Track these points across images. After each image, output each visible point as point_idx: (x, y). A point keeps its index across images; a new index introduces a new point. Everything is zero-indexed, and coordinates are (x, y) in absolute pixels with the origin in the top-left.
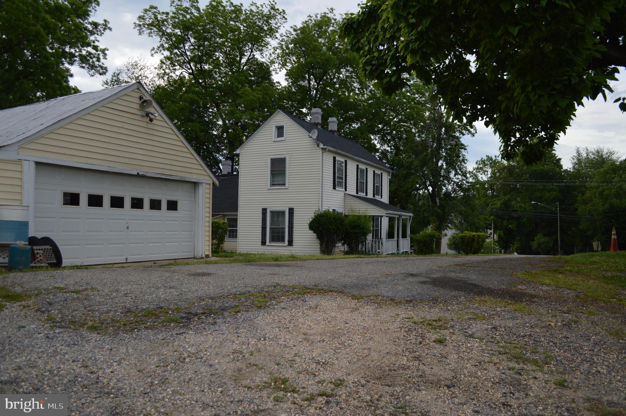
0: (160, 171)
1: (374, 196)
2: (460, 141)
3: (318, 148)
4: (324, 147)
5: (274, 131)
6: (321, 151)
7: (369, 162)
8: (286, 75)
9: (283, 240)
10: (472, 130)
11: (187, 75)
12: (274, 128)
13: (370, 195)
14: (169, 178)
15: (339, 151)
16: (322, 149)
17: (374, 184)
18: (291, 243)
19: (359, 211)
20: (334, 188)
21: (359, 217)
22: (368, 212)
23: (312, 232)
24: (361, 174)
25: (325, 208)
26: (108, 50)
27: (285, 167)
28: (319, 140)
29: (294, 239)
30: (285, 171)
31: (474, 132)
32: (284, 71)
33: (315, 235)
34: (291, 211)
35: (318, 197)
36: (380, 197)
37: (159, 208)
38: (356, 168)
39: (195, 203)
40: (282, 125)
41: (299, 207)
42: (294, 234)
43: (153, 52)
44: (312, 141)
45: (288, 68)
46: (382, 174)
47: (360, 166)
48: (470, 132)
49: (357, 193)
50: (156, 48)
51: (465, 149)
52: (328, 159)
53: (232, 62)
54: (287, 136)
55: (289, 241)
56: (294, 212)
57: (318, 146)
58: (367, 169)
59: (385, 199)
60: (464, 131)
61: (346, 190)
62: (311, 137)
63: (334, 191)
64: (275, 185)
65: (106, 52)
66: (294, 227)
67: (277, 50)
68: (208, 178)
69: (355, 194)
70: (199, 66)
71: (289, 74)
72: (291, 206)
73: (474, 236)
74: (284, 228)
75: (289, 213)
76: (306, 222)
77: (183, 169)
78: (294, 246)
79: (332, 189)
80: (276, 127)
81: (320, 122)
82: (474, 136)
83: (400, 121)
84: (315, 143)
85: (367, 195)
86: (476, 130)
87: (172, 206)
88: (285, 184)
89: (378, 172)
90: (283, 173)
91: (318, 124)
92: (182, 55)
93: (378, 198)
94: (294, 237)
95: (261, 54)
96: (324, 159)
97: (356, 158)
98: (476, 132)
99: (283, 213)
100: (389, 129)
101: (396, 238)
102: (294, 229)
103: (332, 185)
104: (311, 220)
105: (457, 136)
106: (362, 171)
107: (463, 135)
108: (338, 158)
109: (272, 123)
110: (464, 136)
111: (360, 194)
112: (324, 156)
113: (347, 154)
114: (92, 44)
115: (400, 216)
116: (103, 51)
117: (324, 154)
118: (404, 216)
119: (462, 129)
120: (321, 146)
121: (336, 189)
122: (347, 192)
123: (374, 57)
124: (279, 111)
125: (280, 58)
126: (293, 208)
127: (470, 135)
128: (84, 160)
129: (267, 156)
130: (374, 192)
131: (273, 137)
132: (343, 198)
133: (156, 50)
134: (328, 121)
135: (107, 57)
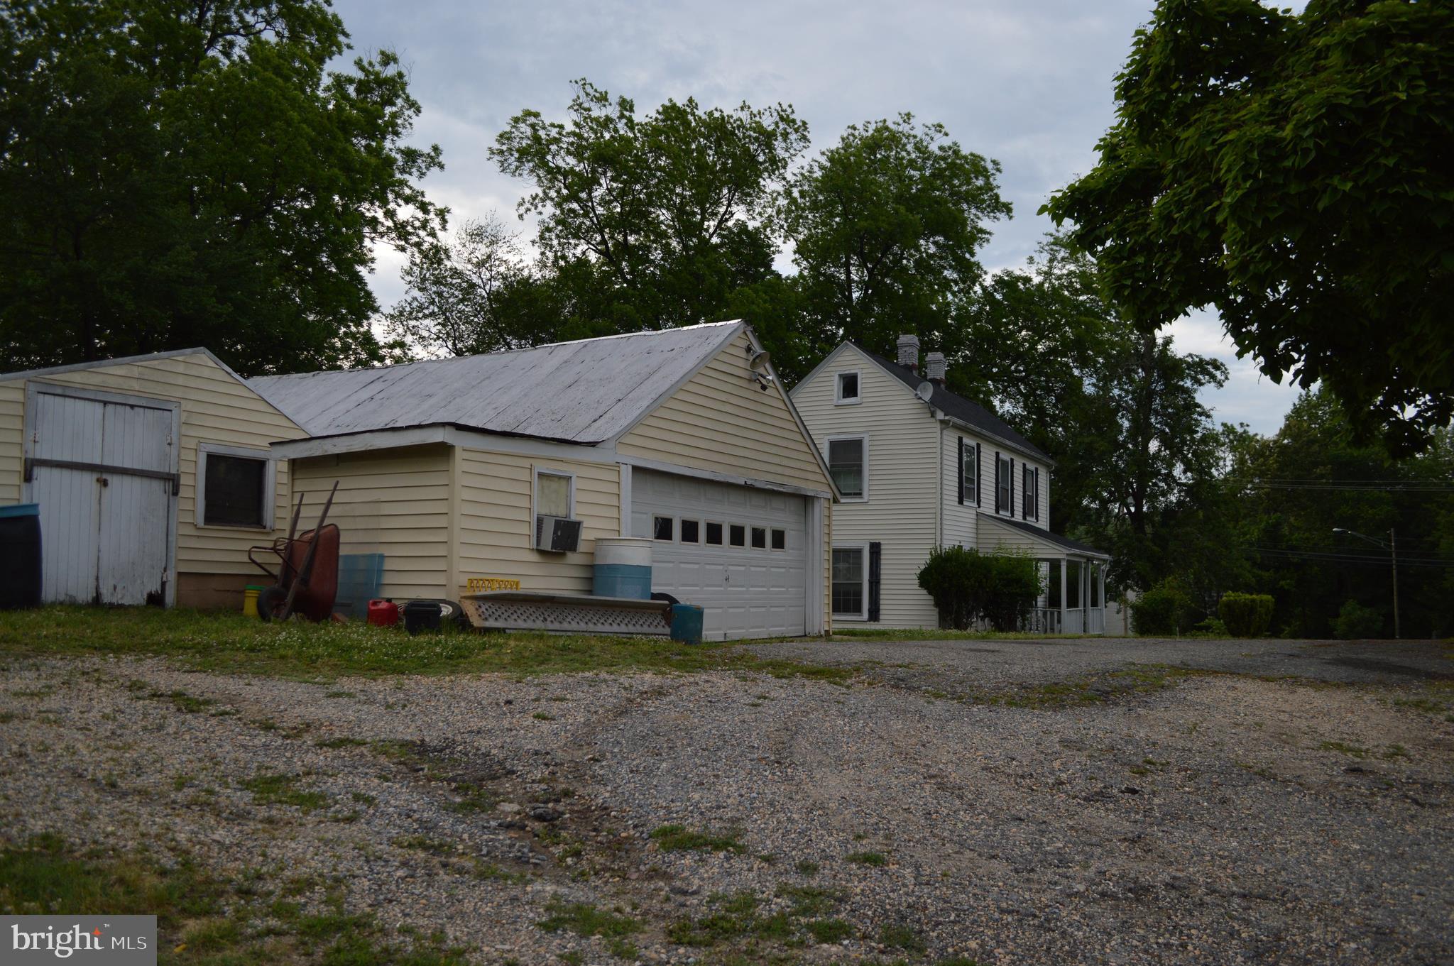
0: (770, 478)
1: (1024, 518)
2: (1193, 398)
3: (933, 420)
4: (947, 418)
5: (836, 386)
6: (938, 426)
7: (1019, 447)
8: (795, 252)
9: (858, 609)
10: (1218, 374)
11: (593, 257)
12: (836, 378)
13: (1018, 517)
14: (781, 489)
15: (971, 426)
16: (942, 422)
17: (1024, 492)
18: (874, 615)
19: (1018, 548)
20: (961, 502)
21: (1018, 560)
22: (1035, 551)
23: (925, 592)
24: (1003, 469)
25: (948, 545)
26: (448, 211)
27: (860, 458)
28: (934, 405)
29: (881, 607)
30: (860, 466)
31: (1223, 378)
32: (792, 244)
33: (931, 597)
34: (875, 549)
35: (933, 521)
36: (1034, 519)
37: (762, 545)
38: (994, 459)
39: (806, 533)
40: (853, 372)
41: (891, 542)
42: (882, 597)
43: (522, 210)
44: (920, 406)
45: (801, 237)
46: (1037, 469)
47: (1001, 456)
48: (1213, 377)
49: (997, 512)
50: (527, 198)
51: (1208, 416)
52: (951, 440)
53: (688, 228)
54: (864, 395)
55: (870, 611)
56: (882, 552)
57: (933, 415)
58: (1012, 460)
59: (1043, 523)
60: (1200, 377)
61: (979, 507)
62: (920, 398)
63: (960, 508)
64: (850, 494)
65: (448, 216)
66: (882, 582)
67: (780, 198)
68: (827, 489)
69: (993, 513)
70: (620, 238)
71: (801, 250)
72: (875, 539)
73: (1253, 601)
74: (860, 585)
75: (871, 553)
76: (913, 572)
77: (797, 474)
78: (881, 622)
79: (956, 504)
80: (840, 375)
81: (916, 362)
82: (1222, 386)
83: (1051, 351)
84: (927, 410)
85: (1013, 516)
86: (1225, 373)
87: (779, 540)
88: (860, 494)
89: (1031, 466)
90: (857, 471)
91: (913, 365)
92: (586, 215)
93: (1031, 520)
94: (881, 602)
95: (748, 211)
96: (945, 442)
97: (998, 438)
98: (1227, 378)
99: (858, 552)
100: (1021, 368)
101: (1081, 608)
102: (882, 587)
103: (957, 494)
104: (923, 567)
105: (1187, 388)
106: (1005, 463)
107: (1201, 384)
108: (966, 441)
109: (833, 369)
110: (1201, 388)
111: (1005, 514)
112: (945, 437)
113: (984, 432)
114: (420, 198)
115: (1090, 559)
116: (442, 213)
117: (945, 432)
118: (1098, 559)
119: (1196, 373)
120: (940, 415)
121: (965, 503)
122: (981, 510)
123: (1136, 266)
124: (847, 344)
125: (783, 216)
126: (879, 544)
127: (1213, 384)
128: (692, 463)
129: (822, 436)
130: (1024, 509)
131: (835, 397)
132: (974, 521)
133: (527, 205)
134: (927, 359)
135: (448, 226)
